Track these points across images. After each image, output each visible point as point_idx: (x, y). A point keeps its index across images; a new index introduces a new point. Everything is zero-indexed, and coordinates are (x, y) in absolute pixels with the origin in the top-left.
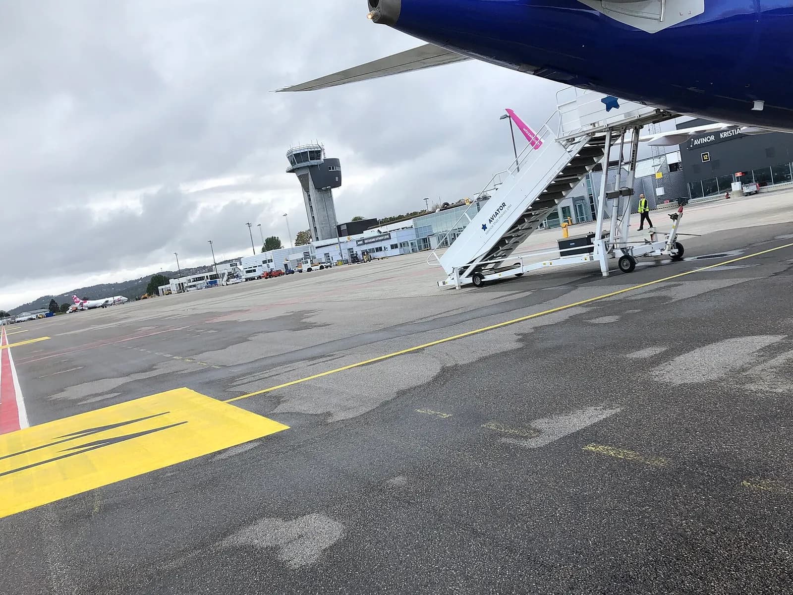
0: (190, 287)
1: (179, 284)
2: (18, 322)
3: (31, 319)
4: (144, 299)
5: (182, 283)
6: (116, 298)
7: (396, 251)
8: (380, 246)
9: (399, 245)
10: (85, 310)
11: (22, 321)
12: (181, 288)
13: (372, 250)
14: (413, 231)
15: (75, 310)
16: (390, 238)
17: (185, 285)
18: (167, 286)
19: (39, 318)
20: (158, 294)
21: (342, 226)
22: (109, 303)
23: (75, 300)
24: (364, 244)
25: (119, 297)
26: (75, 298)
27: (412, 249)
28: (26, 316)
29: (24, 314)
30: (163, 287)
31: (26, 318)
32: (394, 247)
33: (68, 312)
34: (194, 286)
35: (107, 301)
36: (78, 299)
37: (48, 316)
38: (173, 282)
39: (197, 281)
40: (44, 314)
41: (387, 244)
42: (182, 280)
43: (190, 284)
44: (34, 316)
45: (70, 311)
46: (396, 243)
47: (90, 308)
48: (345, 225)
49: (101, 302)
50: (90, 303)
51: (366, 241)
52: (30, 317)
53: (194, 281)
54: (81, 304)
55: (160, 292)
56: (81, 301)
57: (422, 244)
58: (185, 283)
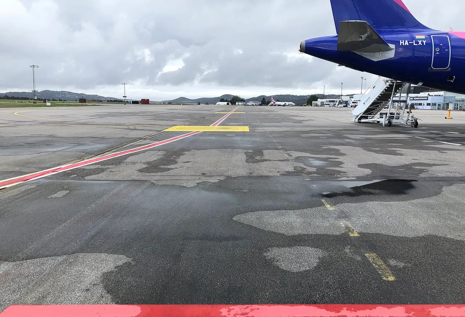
0: (327, 104)
1: (322, 102)
2: (248, 105)
3: (253, 105)
4: (304, 106)
5: (323, 102)
6: (290, 103)
7: (429, 107)
8: (421, 103)
9: (431, 104)
10: (276, 106)
11: (249, 105)
12: (322, 104)
13: (416, 104)
14: (442, 98)
15: (272, 105)
16: (427, 99)
17: (324, 103)
18: (317, 102)
19: (256, 105)
20: (311, 105)
21: (412, 87)
22: (286, 105)
23: (272, 100)
24: (413, 100)
25: (291, 103)
26: (272, 99)
27: (438, 108)
28: (251, 103)
29: (250, 102)
30: (315, 102)
31: (251, 104)
32: (428, 104)
33: (269, 105)
34: (329, 104)
35: (285, 104)
36: (273, 100)
37: (260, 105)
38: (320, 101)
39: (331, 102)
40: (259, 104)
41: (425, 102)
42: (324, 100)
43: (326, 103)
44: (254, 104)
45: (270, 105)
46: (430, 103)
47: (279, 105)
48: (413, 87)
49: (283, 103)
50: (278, 103)
51: (414, 99)
52: (253, 104)
53: (329, 102)
54: (274, 103)
55: (313, 104)
56: (274, 101)
57: (445, 106)
58: (325, 102)
